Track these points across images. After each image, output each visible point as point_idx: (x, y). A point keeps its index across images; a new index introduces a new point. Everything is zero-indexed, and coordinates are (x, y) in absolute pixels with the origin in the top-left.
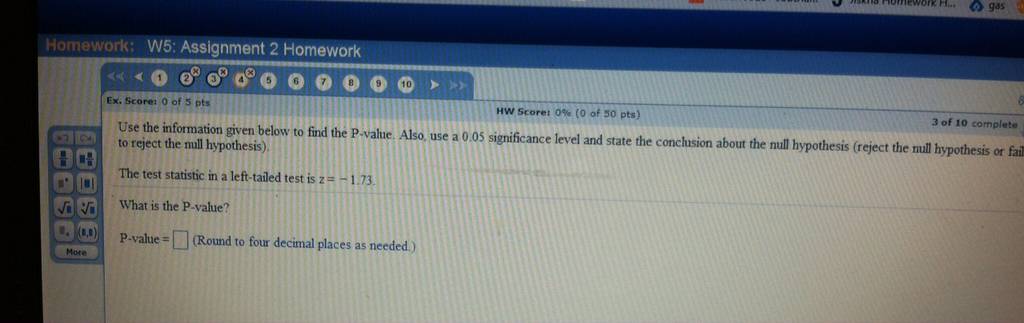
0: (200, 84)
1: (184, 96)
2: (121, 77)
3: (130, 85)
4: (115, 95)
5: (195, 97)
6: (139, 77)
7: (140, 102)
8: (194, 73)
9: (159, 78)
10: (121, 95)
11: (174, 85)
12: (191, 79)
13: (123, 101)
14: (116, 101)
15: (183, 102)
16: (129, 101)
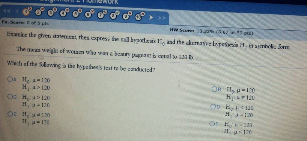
0: (44, 15)
1: (37, 20)
2: (9, 11)
3: (13, 15)
4: (5, 19)
5: (42, 21)
6: (17, 11)
7: (17, 23)
8: (42, 10)
9: (26, 12)
10: (9, 20)
11: (32, 15)
12: (40, 13)
13: (10, 22)
14: (6, 22)
15: (37, 23)
16: (12, 22)
